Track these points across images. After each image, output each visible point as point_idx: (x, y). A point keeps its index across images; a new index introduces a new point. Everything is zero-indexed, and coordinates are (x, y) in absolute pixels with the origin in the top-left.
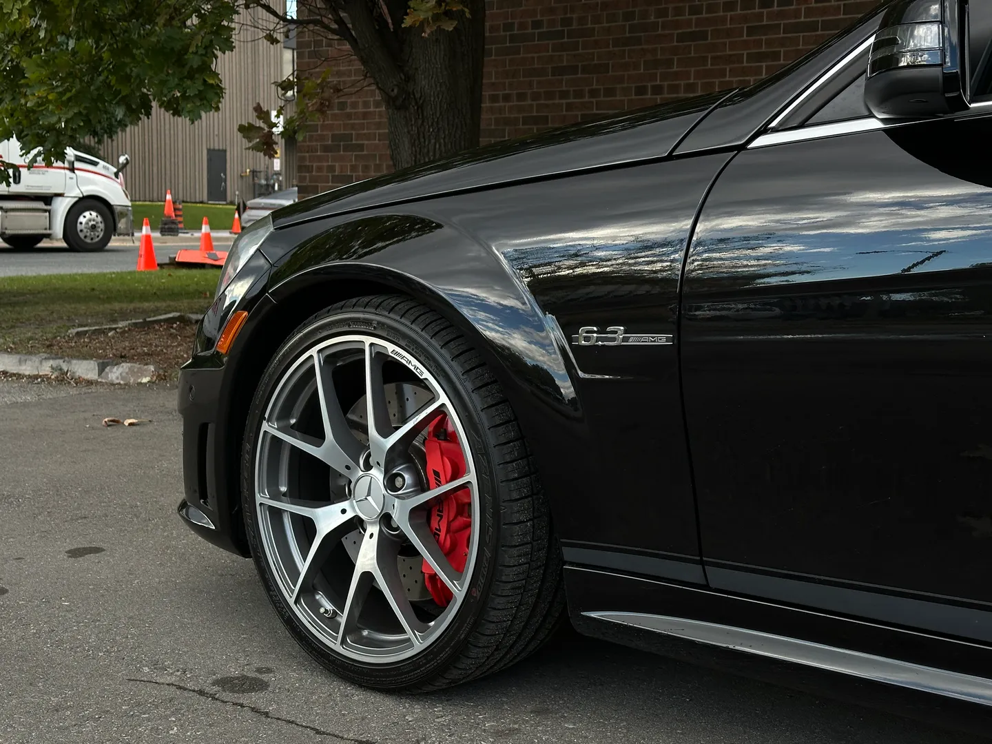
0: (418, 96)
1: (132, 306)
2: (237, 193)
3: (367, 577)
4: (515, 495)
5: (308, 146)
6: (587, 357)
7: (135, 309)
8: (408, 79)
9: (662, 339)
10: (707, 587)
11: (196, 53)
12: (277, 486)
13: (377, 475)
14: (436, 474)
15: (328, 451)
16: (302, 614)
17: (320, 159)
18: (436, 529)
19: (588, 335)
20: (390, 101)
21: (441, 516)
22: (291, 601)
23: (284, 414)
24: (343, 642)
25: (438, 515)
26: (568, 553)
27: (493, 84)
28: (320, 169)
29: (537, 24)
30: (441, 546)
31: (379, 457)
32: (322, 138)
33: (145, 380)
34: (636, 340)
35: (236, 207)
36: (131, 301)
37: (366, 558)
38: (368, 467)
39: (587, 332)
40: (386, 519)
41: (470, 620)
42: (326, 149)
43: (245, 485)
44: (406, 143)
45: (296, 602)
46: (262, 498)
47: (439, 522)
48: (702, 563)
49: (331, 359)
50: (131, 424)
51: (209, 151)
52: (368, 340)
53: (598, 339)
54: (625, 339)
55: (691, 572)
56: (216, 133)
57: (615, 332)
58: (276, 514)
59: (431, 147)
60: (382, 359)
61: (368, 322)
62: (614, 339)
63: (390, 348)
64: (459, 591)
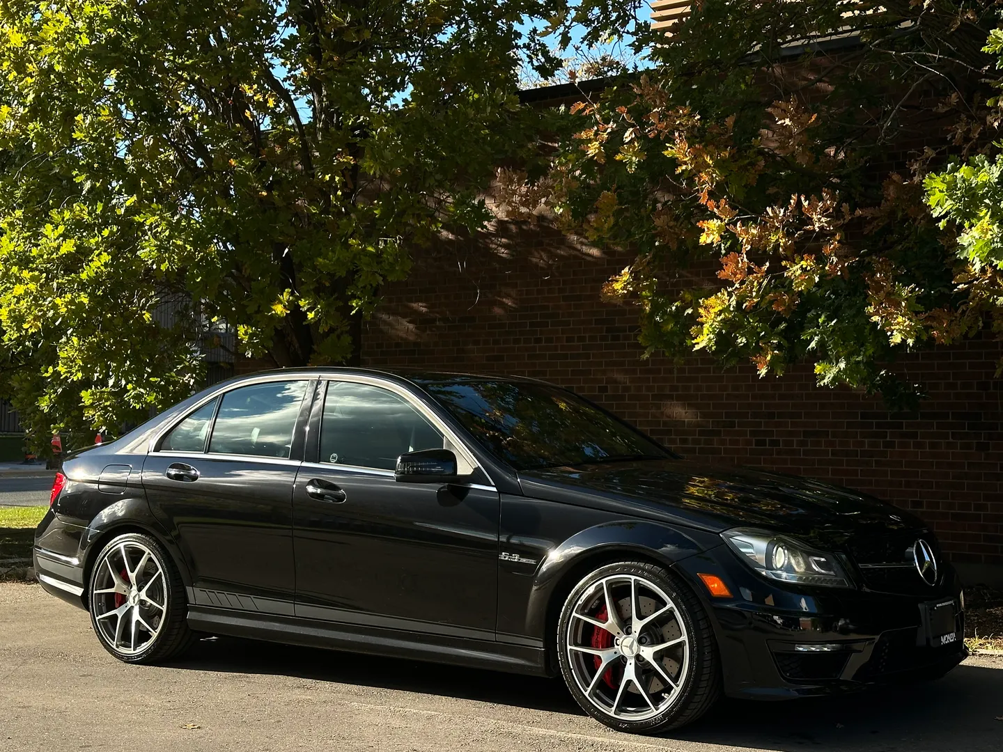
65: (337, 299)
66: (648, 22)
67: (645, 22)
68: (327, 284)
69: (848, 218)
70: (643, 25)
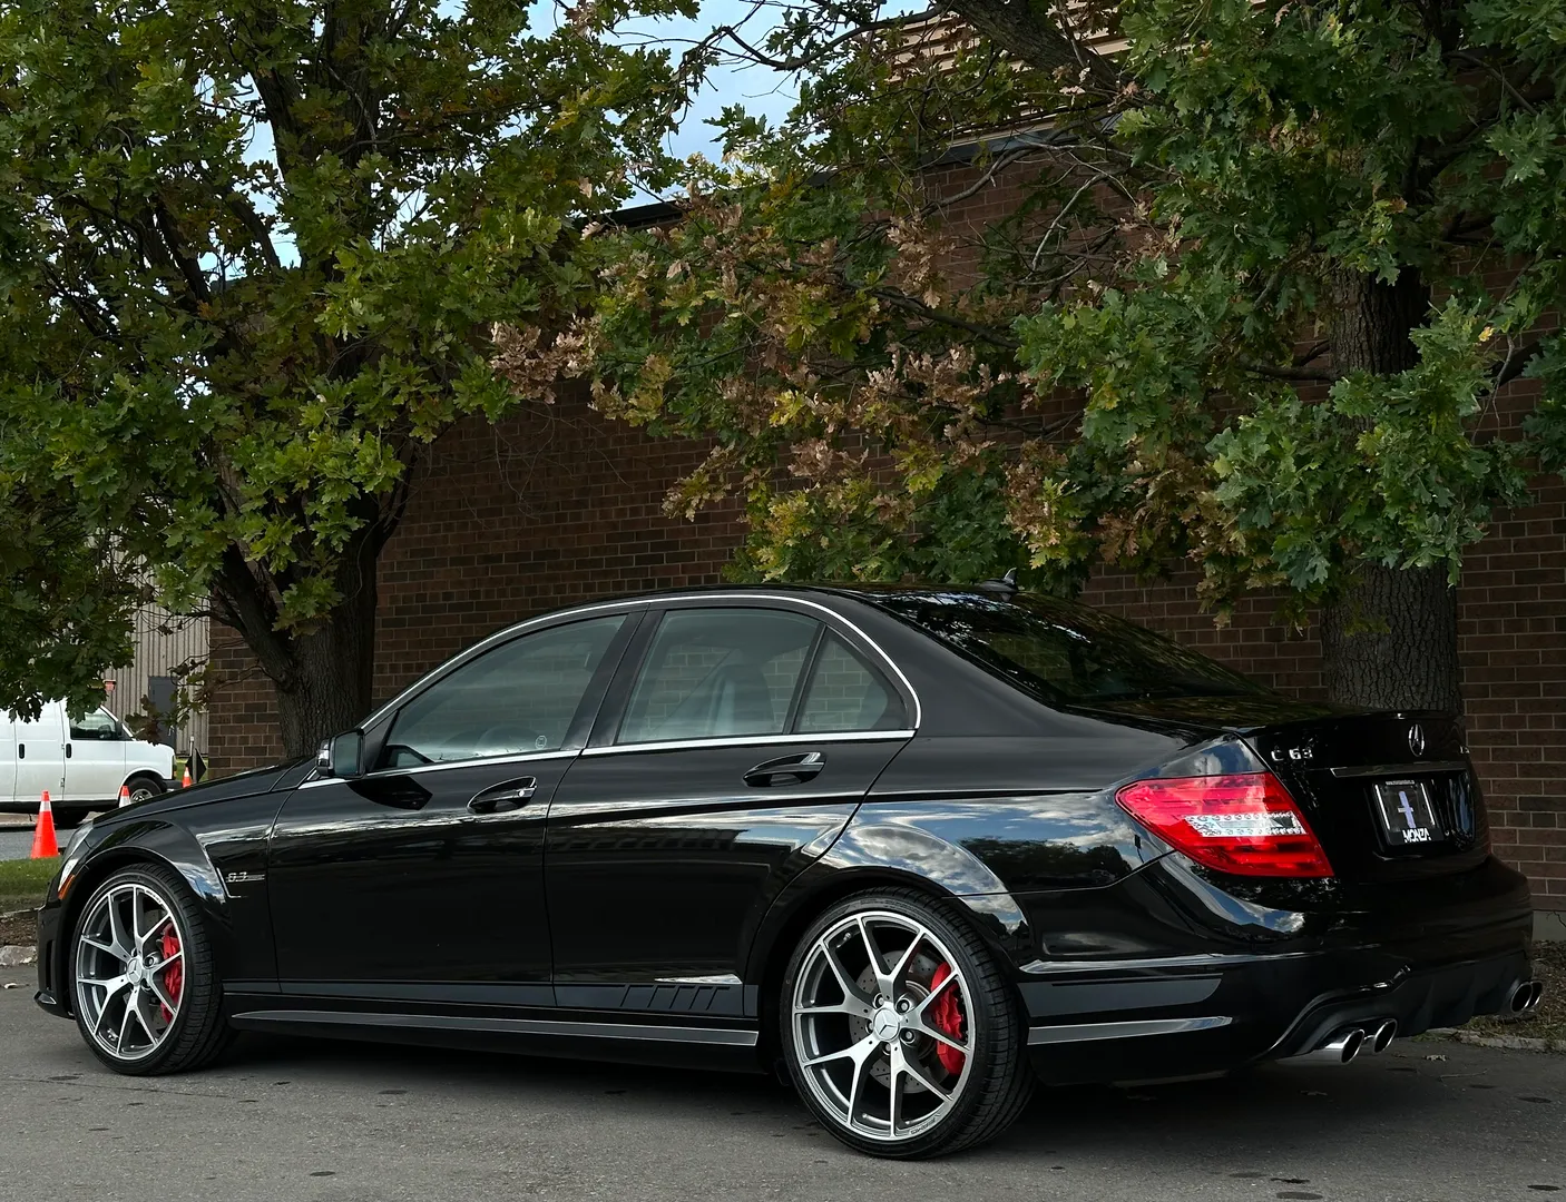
0: (305, 680)
1: (19, 898)
2: (192, 739)
3: (133, 1013)
4: (202, 960)
5: (220, 717)
6: (232, 888)
7: (23, 900)
8: (297, 664)
9: (261, 877)
10: (281, 993)
11: (82, 663)
12: (89, 971)
13: (140, 958)
14: (166, 953)
15: (115, 948)
16: (100, 1041)
17: (232, 730)
18: (166, 982)
19: (233, 877)
20: (280, 686)
21: (170, 977)
22: (94, 1034)
23: (94, 931)
24: (120, 1051)
25: (167, 975)
26: (227, 986)
27: (408, 653)
28: (232, 740)
29: (447, 596)
30: (170, 993)
31: (140, 948)
32: (235, 707)
33: (26, 961)
34: (252, 878)
35: (186, 761)
36: (20, 893)
37: (132, 1003)
38: (135, 955)
40: (143, 982)
41: (179, 1030)
42: (239, 719)
43: (71, 972)
44: (295, 723)
45: (97, 1034)
46: (80, 979)
47: (169, 980)
48: (279, 982)
49: (117, 898)
50: (10, 987)
51: (151, 678)
52: (135, 886)
54: (247, 878)
56: (163, 653)
57: (244, 875)
58: (88, 987)
59: (318, 728)
60: (142, 895)
61: (136, 877)
62: (243, 879)
63: (146, 889)
64: (175, 1013)
65: (294, 523)
66: (741, 106)
67: (737, 106)
68: (282, 501)
69: (988, 384)
70: (733, 110)
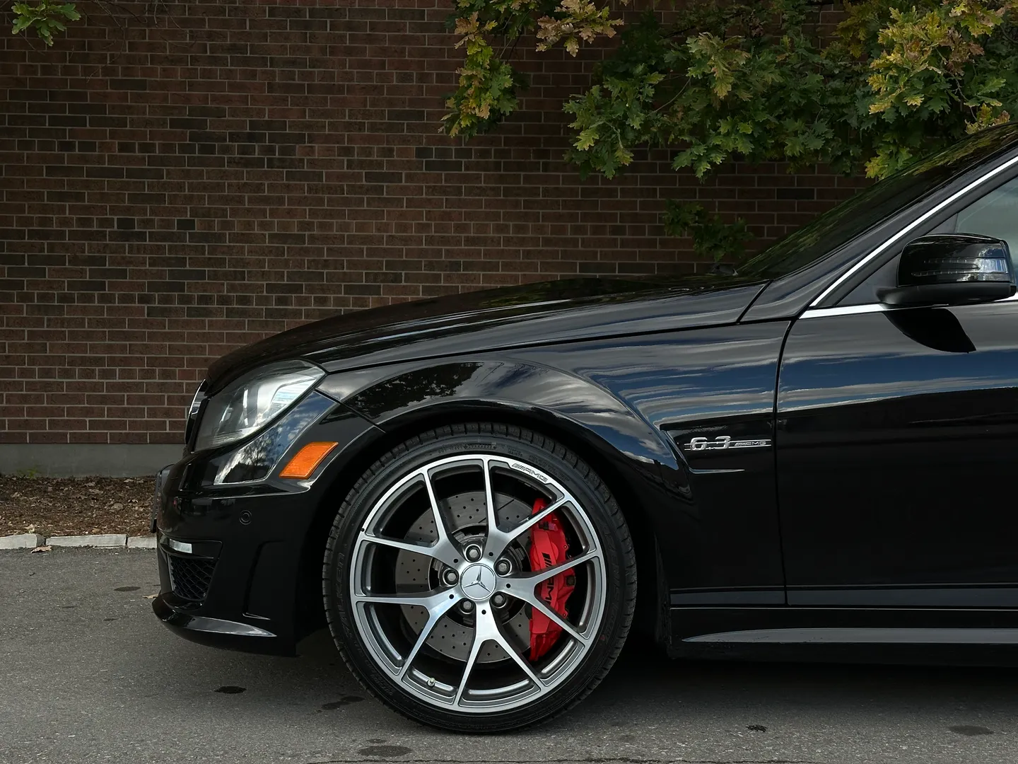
3: (489, 643)
9: (763, 443)
10: (786, 605)
12: (364, 586)
13: (487, 563)
14: (546, 556)
16: (410, 687)
18: (547, 598)
19: (699, 443)
21: (552, 588)
23: (378, 525)
24: (460, 702)
25: (548, 587)
34: (742, 444)
39: (698, 441)
46: (357, 597)
47: (550, 592)
48: (785, 589)
52: (488, 458)
53: (708, 446)
54: (732, 445)
55: (776, 597)
57: (723, 440)
62: (722, 445)
63: (513, 463)
64: (587, 640)
